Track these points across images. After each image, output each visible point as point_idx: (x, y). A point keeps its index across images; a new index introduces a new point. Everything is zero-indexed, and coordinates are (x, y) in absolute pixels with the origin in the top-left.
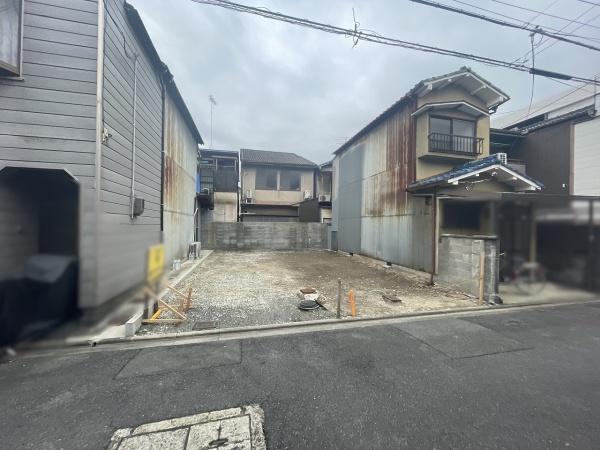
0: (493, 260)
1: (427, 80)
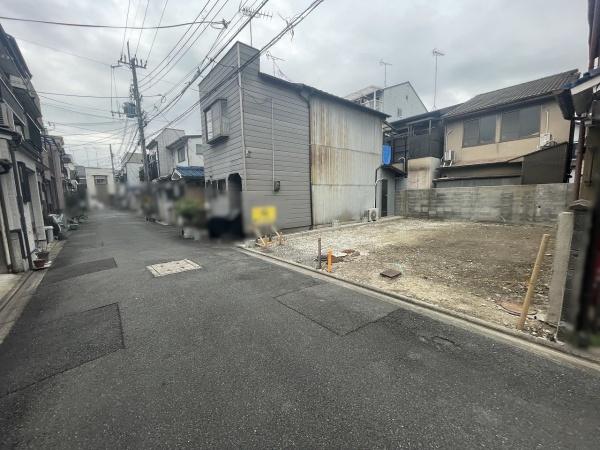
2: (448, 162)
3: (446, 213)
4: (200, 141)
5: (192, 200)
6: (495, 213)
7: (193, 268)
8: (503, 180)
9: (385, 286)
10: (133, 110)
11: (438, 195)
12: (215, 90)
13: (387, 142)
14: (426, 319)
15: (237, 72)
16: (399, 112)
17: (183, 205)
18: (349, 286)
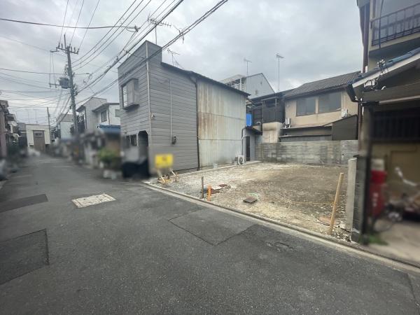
2: (288, 126)
3: (287, 158)
4: (118, 107)
5: (111, 149)
6: (317, 158)
7: (109, 200)
8: (321, 138)
9: (247, 209)
10: (67, 83)
11: (283, 147)
12: (129, 72)
13: (248, 111)
14: (272, 231)
15: (145, 61)
16: (257, 92)
17: (103, 153)
18: (223, 210)
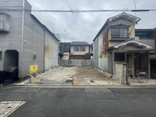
0: (125, 71)
1: (110, 18)
2: (72, 54)
3: (72, 65)
6: (81, 65)
